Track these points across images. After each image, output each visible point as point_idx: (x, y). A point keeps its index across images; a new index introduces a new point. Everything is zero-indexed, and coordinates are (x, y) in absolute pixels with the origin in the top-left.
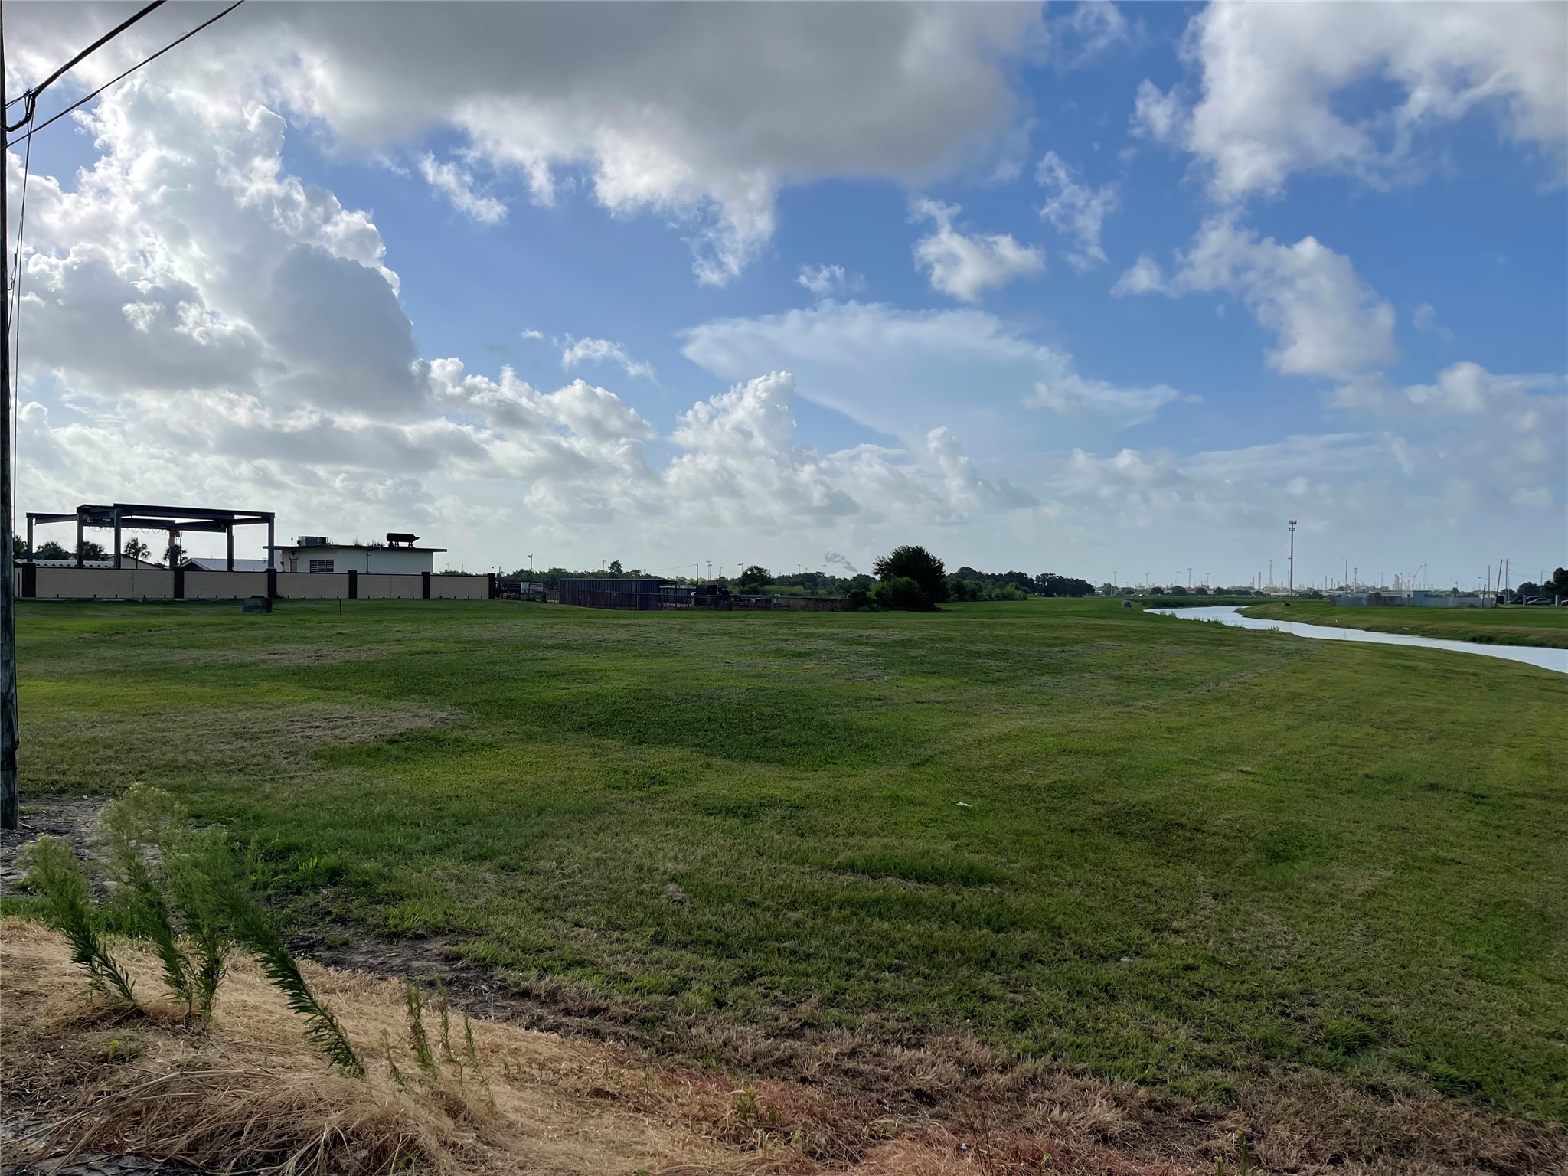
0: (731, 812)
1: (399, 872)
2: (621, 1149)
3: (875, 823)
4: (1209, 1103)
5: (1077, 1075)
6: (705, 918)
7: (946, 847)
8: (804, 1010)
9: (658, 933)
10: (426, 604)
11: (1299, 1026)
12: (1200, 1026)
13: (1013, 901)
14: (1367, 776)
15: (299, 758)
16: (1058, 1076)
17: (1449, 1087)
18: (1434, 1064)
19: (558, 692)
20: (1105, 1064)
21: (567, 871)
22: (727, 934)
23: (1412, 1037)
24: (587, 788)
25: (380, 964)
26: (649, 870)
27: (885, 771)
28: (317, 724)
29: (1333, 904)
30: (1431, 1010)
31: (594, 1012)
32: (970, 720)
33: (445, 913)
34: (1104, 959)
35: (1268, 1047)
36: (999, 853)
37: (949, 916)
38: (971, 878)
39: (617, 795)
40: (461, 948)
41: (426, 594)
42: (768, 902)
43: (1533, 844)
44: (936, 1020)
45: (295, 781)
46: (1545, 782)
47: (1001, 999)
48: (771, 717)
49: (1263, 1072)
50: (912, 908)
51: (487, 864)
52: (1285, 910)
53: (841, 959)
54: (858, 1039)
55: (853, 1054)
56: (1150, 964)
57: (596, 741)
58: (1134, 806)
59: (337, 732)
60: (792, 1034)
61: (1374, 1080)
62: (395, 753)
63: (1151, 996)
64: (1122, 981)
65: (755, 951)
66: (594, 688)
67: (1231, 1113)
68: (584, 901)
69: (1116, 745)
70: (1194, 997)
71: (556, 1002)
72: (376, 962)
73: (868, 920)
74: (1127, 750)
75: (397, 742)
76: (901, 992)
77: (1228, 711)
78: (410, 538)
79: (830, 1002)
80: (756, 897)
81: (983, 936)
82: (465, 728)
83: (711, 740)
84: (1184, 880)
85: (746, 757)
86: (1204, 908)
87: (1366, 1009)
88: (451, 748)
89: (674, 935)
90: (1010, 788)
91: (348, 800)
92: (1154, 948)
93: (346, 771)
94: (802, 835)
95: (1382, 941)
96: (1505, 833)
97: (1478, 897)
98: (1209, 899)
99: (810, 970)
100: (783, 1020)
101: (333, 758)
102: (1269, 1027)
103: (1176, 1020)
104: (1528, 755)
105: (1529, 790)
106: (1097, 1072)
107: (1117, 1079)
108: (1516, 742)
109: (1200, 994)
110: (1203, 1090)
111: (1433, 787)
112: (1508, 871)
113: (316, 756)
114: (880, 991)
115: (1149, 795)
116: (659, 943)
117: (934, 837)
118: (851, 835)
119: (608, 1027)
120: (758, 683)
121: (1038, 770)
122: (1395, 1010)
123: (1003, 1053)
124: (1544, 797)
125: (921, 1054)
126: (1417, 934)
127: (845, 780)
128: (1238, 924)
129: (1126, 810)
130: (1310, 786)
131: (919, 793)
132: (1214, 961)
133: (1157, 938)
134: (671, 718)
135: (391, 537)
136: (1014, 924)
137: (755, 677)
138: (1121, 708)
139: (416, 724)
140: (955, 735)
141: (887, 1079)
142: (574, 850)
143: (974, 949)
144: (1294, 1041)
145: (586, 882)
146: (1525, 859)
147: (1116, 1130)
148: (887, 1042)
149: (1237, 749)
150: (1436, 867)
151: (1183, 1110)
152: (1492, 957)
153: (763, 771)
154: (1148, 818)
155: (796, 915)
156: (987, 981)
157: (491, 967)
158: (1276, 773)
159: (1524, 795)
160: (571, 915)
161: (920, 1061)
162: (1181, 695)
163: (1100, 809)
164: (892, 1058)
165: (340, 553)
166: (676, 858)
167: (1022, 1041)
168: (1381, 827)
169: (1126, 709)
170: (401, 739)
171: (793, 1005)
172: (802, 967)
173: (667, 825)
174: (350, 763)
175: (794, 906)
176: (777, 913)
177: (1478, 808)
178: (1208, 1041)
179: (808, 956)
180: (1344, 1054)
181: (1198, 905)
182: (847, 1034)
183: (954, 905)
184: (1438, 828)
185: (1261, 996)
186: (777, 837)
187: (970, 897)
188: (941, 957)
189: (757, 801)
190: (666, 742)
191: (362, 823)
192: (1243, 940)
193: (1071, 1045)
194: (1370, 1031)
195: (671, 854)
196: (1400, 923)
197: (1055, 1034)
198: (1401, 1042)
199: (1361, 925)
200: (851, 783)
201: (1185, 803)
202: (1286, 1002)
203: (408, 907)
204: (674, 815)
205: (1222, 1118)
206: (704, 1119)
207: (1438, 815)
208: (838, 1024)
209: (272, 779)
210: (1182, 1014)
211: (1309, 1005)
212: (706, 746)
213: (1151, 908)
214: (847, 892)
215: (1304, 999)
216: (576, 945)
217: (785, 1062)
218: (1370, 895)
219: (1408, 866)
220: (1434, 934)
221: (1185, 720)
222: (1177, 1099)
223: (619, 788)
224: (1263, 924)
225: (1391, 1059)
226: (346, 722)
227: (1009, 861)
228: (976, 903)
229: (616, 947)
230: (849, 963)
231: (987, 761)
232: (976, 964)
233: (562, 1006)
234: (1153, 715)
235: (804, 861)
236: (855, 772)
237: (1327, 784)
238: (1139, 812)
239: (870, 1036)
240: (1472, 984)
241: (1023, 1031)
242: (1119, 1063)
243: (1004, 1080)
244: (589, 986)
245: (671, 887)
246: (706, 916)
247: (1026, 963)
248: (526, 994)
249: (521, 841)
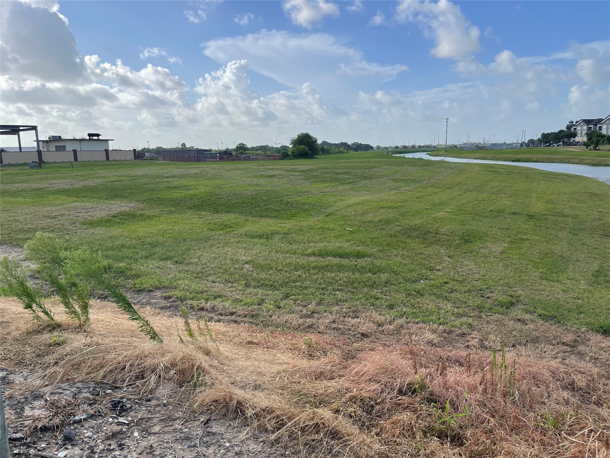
0: (260, 237)
1: (134, 266)
2: (272, 362)
3: (318, 237)
4: (465, 329)
5: (417, 323)
6: (263, 277)
7: (346, 245)
8: (311, 307)
9: (246, 283)
10: (108, 162)
11: (488, 300)
12: (455, 303)
13: (377, 263)
14: (491, 211)
15: (76, 225)
16: (410, 324)
17: (544, 318)
18: (538, 310)
19: (176, 194)
20: (426, 318)
21: (203, 262)
22: (273, 282)
23: (528, 301)
24: (201, 231)
25: (138, 302)
26: (236, 260)
27: (316, 219)
28: (80, 211)
29: (490, 257)
30: (533, 292)
31: (232, 314)
32: (343, 198)
33: (159, 281)
34: (414, 282)
35: (480, 308)
36: (366, 246)
37: (355, 269)
38: (359, 255)
39: (213, 233)
40: (170, 294)
41: (108, 159)
42: (286, 269)
43: (553, 232)
44: (360, 308)
45: (78, 234)
46: (552, 210)
47: (382, 299)
48: (267, 200)
49: (480, 317)
50: (340, 268)
51: (169, 262)
52: (474, 260)
53: (319, 288)
54: (334, 317)
55: (334, 322)
56: (432, 282)
57: (199, 213)
58: (412, 226)
59: (89, 214)
60: (308, 316)
61: (519, 317)
62: (116, 221)
63: (435, 294)
64: (423, 289)
65: (286, 287)
66: (191, 192)
67: (473, 332)
68: (214, 273)
69: (399, 204)
70: (449, 293)
71: (215, 311)
72: (136, 301)
73: (325, 273)
74: (404, 206)
75: (116, 216)
76: (345, 298)
77: (436, 190)
78: (98, 135)
79: (319, 304)
80: (280, 268)
81: (369, 276)
82: (143, 210)
83: (245, 210)
84: (436, 252)
85: (261, 216)
86: (446, 261)
87: (510, 293)
88: (139, 218)
89: (253, 283)
90: (365, 222)
91: (102, 240)
92: (432, 277)
93: (98, 229)
94: (291, 244)
95: (510, 269)
96: (542, 228)
97: (539, 251)
98: (447, 258)
99: (309, 293)
100: (304, 312)
101: (92, 224)
102: (478, 301)
103: (446, 301)
104: (544, 200)
105: (548, 213)
106: (424, 322)
107: (431, 323)
108: (539, 196)
109: (452, 292)
110: (462, 325)
111: (514, 213)
112: (547, 242)
113: (83, 224)
114: (337, 299)
115: (417, 222)
116: (248, 287)
117: (341, 242)
118: (310, 242)
119: (239, 319)
120: (257, 188)
121: (373, 215)
122: (520, 292)
123: (389, 318)
124: (554, 215)
125: (359, 320)
126: (521, 265)
127: (302, 223)
128: (459, 266)
129: (409, 228)
130: (473, 215)
131: (332, 226)
132: (454, 280)
133: (432, 273)
134: (227, 203)
135: (90, 135)
136: (379, 271)
137: (255, 186)
138: (397, 191)
139: (122, 209)
140: (339, 204)
141: (349, 330)
142: (203, 254)
143: (368, 281)
144: (487, 306)
145: (212, 266)
146: (552, 237)
147: (435, 341)
148: (345, 317)
149: (444, 204)
150: (522, 242)
151: (456, 332)
152: (548, 272)
153: (269, 221)
154: (418, 230)
155: (298, 273)
156: (374, 292)
157: (184, 300)
158: (459, 212)
159: (547, 215)
160: (210, 278)
161: (360, 322)
162: (417, 185)
163: (399, 228)
164: (349, 322)
165: (68, 142)
166: (245, 255)
167: (393, 313)
168: (500, 229)
169: (398, 191)
170: (118, 215)
171: (306, 306)
172: (305, 292)
173: (237, 243)
174: (99, 226)
175: (296, 269)
176: (290, 273)
177: (531, 220)
178: (458, 308)
179: (306, 288)
180: (506, 309)
181: (444, 260)
182: (330, 315)
183: (356, 266)
184: (519, 228)
185: (473, 291)
186: (282, 245)
187: (361, 262)
188: (356, 285)
189: (269, 233)
190: (227, 212)
191: (112, 249)
192: (462, 271)
193: (412, 313)
194: (514, 300)
195: (243, 254)
196: (515, 262)
197: (405, 309)
198: (524, 303)
199: (501, 264)
200: (305, 224)
201: (430, 224)
202: (482, 292)
203: (143, 280)
204: (239, 239)
205: (470, 334)
206: (294, 349)
207: (518, 223)
208: (325, 311)
209: (67, 234)
210: (447, 299)
211: (490, 293)
212: (244, 213)
213: (427, 262)
214: (315, 263)
215: (488, 291)
216: (215, 289)
217: (311, 326)
218: (502, 253)
219: (512, 242)
220: (527, 265)
221: (422, 194)
222: (453, 329)
223: (214, 230)
224: (468, 265)
225: (523, 309)
226: (91, 210)
227: (371, 249)
228: (364, 264)
229: (231, 289)
230: (323, 289)
231: (353, 213)
232: (369, 286)
233: (218, 313)
234: (409, 193)
235: (295, 253)
236: (304, 220)
237: (477, 215)
238: (414, 228)
239: (338, 315)
240: (544, 282)
241: (393, 309)
242: (430, 318)
243: (391, 327)
244: (227, 304)
245: (247, 266)
246: (263, 275)
247: (387, 285)
248: (202, 309)
249: (181, 252)
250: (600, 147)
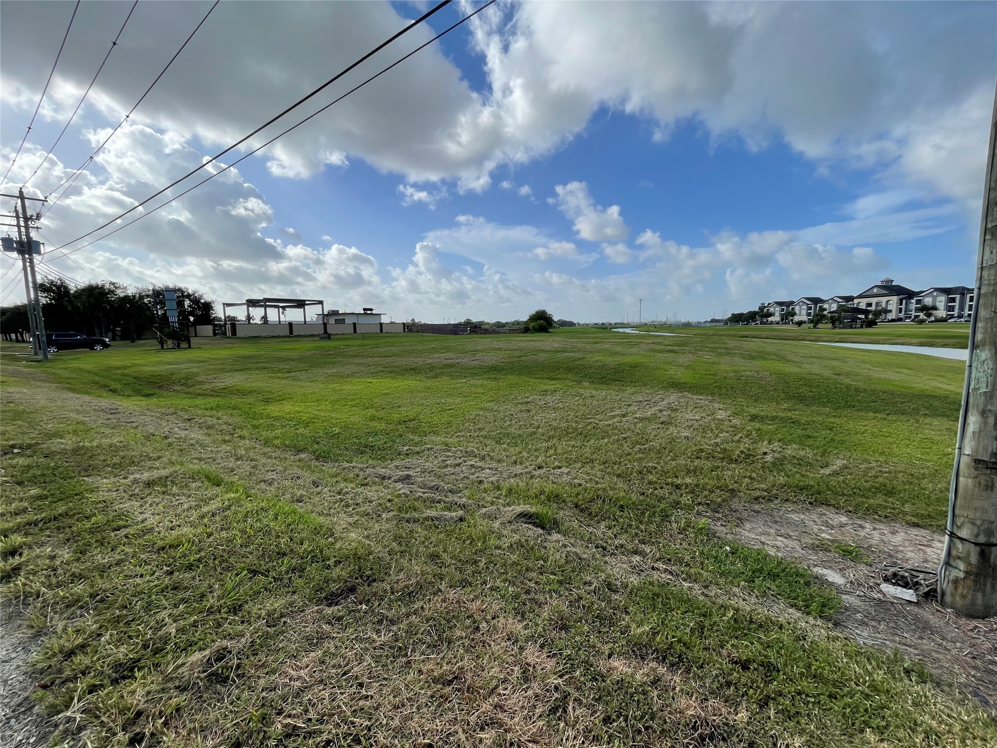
10: (382, 335)
41: (381, 331)
78: (371, 310)
135: (365, 309)
165: (348, 316)
250: (820, 326)
